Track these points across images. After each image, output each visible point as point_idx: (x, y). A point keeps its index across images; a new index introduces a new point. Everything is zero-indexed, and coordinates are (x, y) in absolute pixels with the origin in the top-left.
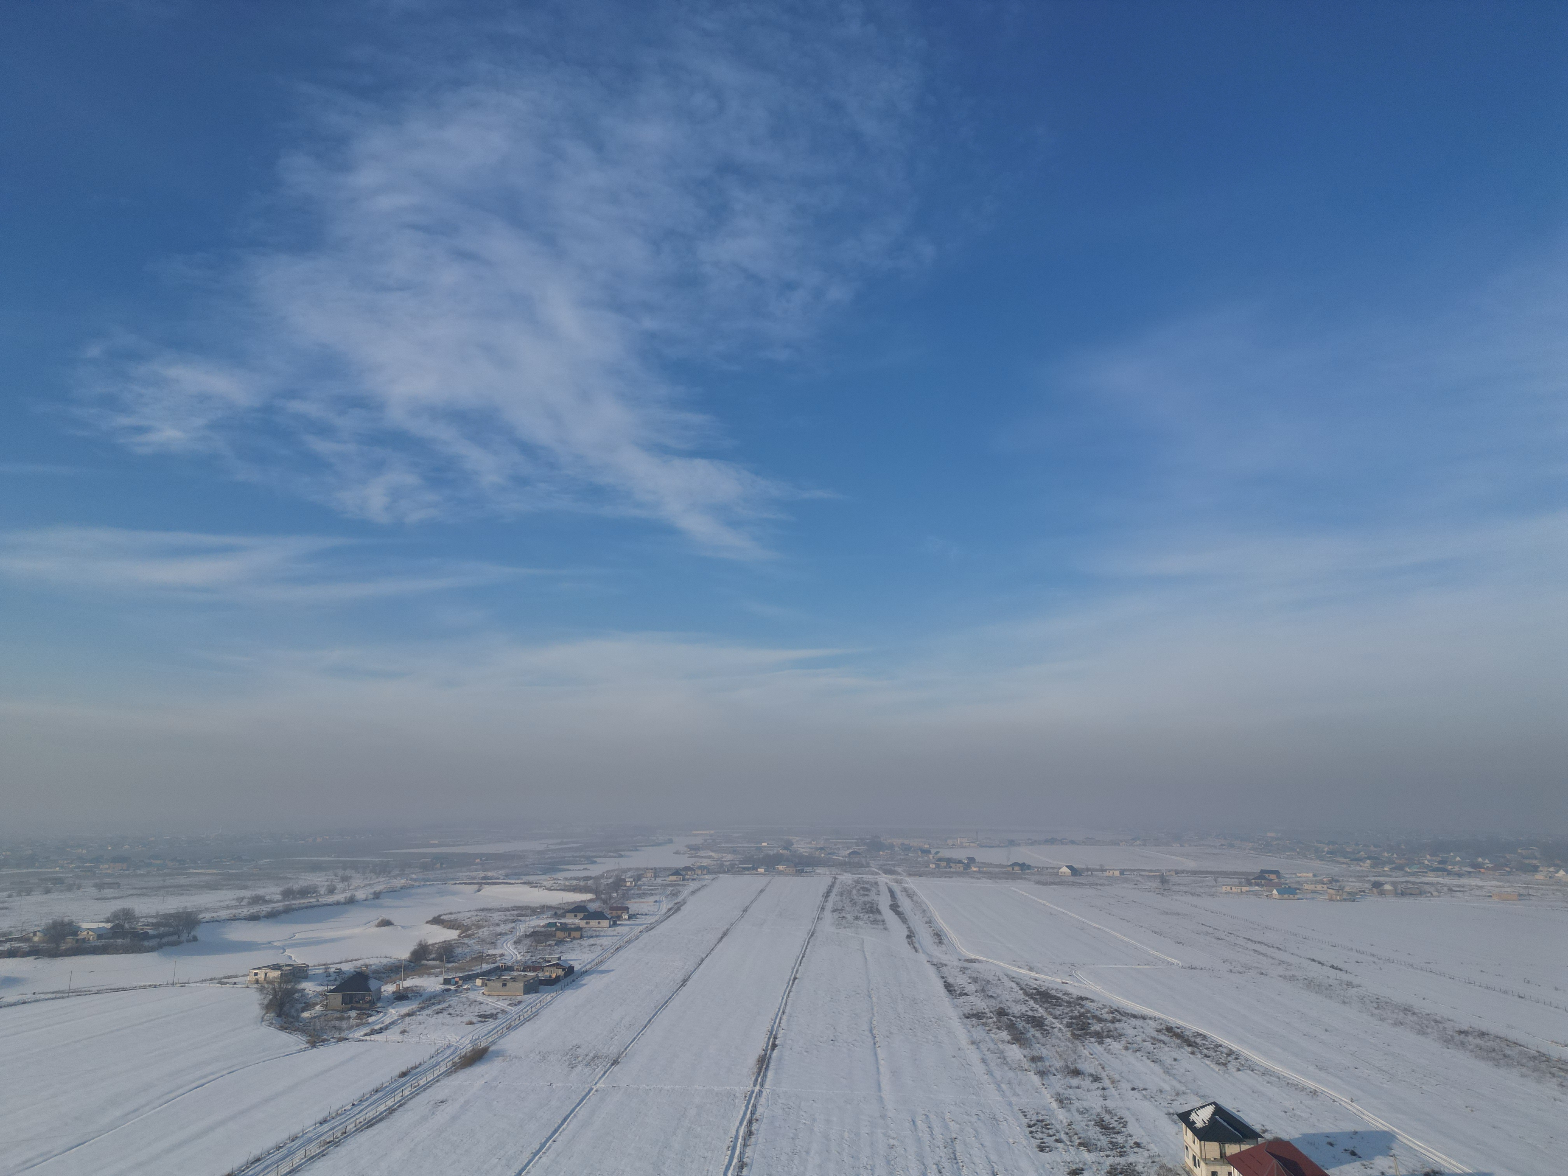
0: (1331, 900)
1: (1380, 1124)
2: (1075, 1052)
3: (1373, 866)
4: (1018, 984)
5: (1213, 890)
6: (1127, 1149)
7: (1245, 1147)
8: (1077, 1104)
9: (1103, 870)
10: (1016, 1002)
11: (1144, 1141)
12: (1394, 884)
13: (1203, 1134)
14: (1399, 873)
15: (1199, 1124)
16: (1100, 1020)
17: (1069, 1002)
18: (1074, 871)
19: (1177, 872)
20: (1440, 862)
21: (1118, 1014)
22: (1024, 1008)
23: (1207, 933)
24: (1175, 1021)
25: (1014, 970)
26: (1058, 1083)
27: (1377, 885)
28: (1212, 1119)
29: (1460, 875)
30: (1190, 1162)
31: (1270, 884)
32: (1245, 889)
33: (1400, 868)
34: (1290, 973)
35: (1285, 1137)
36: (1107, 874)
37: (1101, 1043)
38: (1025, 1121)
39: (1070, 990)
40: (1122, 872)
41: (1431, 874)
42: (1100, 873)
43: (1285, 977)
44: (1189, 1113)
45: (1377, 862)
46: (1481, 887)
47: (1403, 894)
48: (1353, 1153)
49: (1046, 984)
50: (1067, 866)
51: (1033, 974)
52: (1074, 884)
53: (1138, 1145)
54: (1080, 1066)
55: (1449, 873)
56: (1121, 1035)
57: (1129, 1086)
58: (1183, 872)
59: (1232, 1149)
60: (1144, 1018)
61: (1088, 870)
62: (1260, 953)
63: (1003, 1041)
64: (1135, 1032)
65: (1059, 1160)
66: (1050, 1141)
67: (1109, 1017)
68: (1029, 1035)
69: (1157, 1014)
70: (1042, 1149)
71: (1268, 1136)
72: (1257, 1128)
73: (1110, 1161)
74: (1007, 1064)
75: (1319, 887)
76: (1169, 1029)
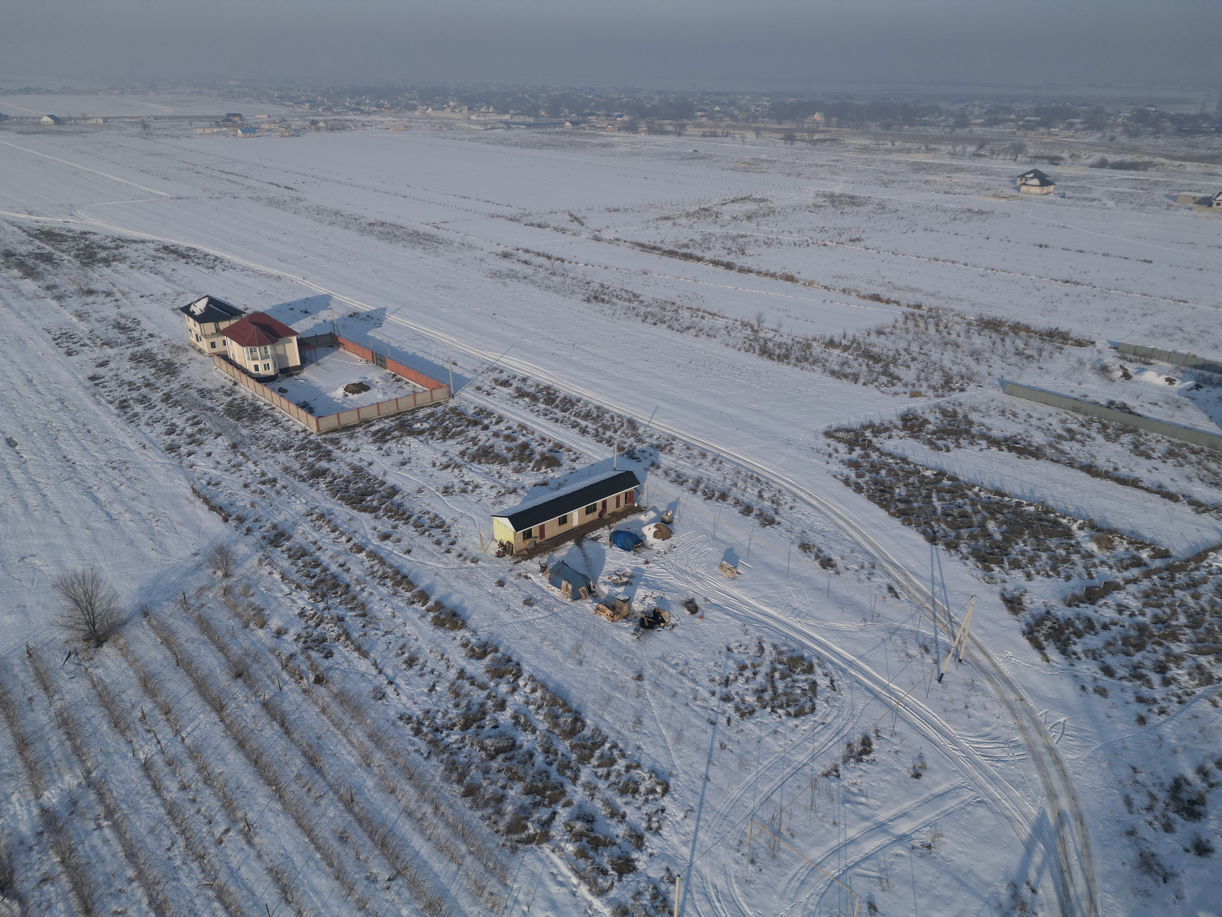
0: (282, 136)
1: (322, 291)
2: (86, 277)
3: (311, 108)
4: (19, 227)
5: (189, 132)
6: (143, 340)
7: (233, 322)
8: (95, 316)
9: (86, 119)
10: (21, 243)
11: (155, 332)
12: (325, 121)
13: (201, 319)
14: (329, 113)
15: (198, 312)
16: (105, 248)
17: (74, 238)
18: (57, 121)
19: (156, 118)
20: (357, 104)
21: (120, 242)
22: (30, 248)
23: (188, 169)
24: (170, 241)
25: (12, 215)
26: (75, 303)
27: (314, 123)
28: (207, 307)
29: (369, 113)
30: (194, 339)
31: (235, 125)
32: (215, 130)
33: (329, 109)
34: (255, 195)
35: (260, 310)
36: (91, 122)
37: (108, 266)
38: (50, 337)
39: (73, 227)
40: (105, 120)
41: (350, 113)
42: (83, 122)
43: (252, 198)
44: (189, 306)
45: (314, 104)
46: (382, 122)
47: (332, 129)
48: (306, 312)
49: (49, 225)
50: (49, 116)
51: (34, 218)
52: (58, 133)
53: (151, 335)
54: (93, 287)
55: (362, 112)
56: (125, 258)
57: (139, 295)
58: (161, 117)
59: (224, 325)
60: (143, 242)
61: (71, 118)
62: (232, 182)
63: (15, 278)
64: (137, 254)
65: (86, 358)
66: (76, 347)
67: (113, 245)
68: (40, 269)
69: (154, 238)
70: (69, 354)
71: (249, 312)
72: (241, 307)
73: (131, 350)
74: (23, 295)
75: (273, 126)
76: (166, 248)
